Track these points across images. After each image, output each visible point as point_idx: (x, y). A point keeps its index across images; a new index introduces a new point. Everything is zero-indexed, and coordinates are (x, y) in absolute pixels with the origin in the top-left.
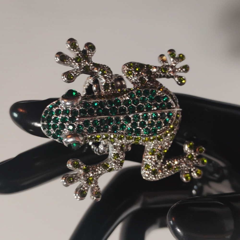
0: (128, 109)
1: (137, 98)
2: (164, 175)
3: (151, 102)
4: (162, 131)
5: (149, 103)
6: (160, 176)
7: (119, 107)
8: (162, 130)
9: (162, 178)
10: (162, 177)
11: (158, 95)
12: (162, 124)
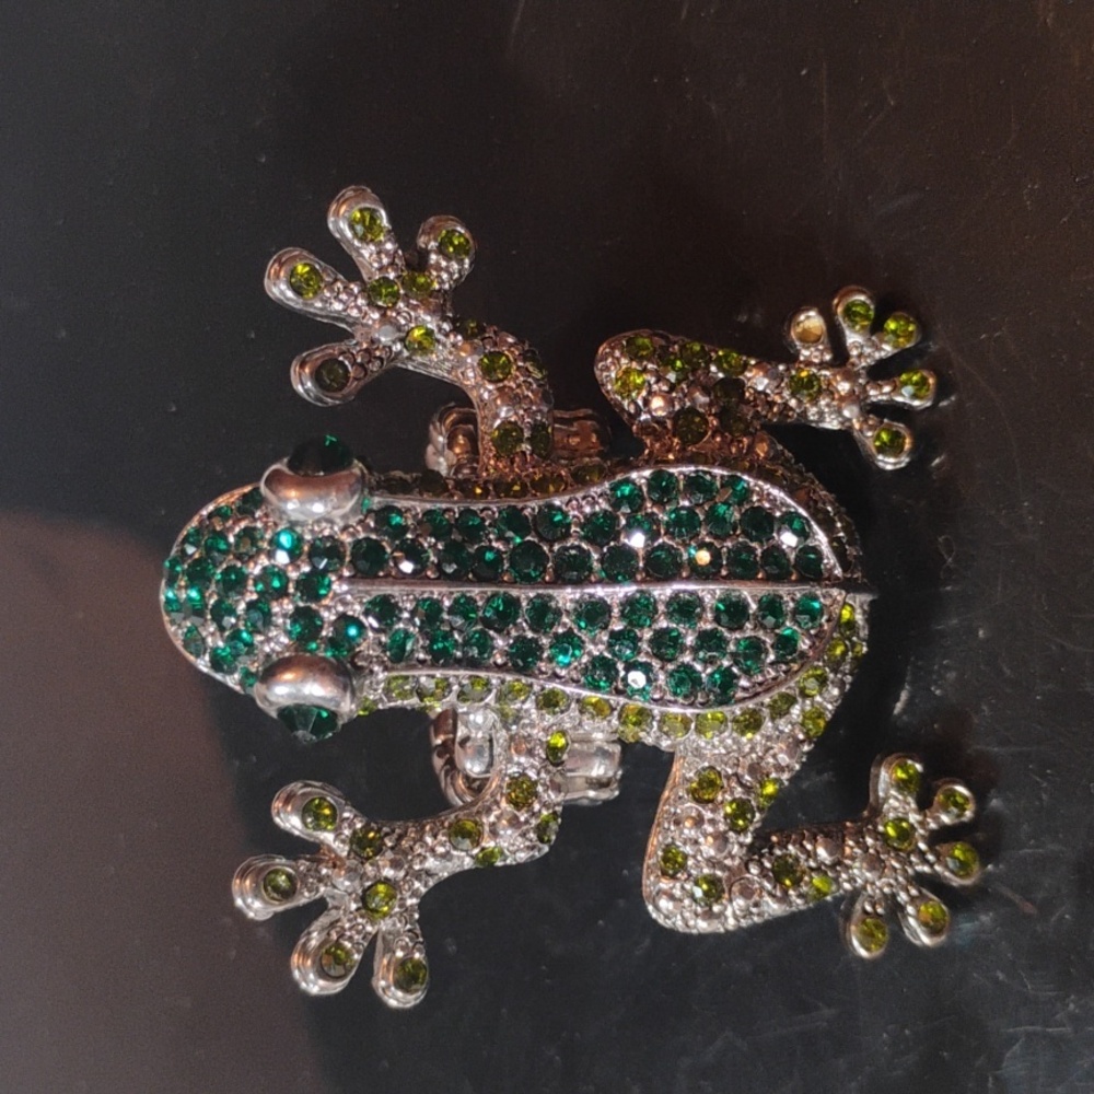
0: (601, 561)
1: (649, 511)
2: (754, 910)
3: (716, 537)
4: (759, 689)
5: (707, 540)
6: (733, 914)
7: (556, 547)
8: (760, 684)
9: (744, 923)
10: (742, 920)
11: (756, 505)
12: (767, 653)
